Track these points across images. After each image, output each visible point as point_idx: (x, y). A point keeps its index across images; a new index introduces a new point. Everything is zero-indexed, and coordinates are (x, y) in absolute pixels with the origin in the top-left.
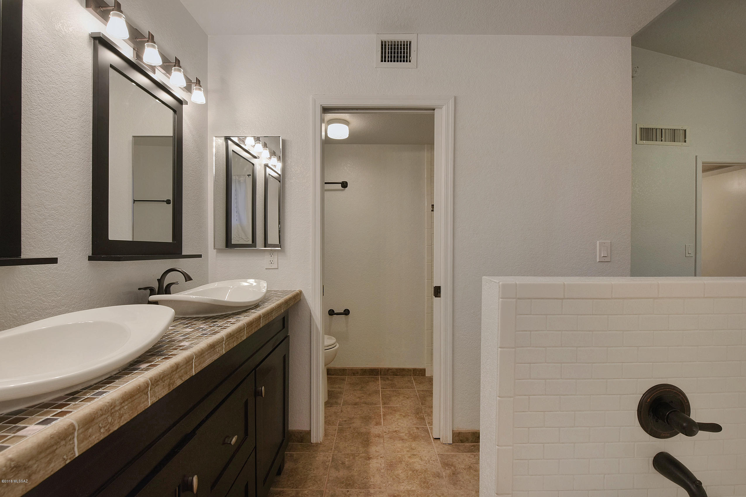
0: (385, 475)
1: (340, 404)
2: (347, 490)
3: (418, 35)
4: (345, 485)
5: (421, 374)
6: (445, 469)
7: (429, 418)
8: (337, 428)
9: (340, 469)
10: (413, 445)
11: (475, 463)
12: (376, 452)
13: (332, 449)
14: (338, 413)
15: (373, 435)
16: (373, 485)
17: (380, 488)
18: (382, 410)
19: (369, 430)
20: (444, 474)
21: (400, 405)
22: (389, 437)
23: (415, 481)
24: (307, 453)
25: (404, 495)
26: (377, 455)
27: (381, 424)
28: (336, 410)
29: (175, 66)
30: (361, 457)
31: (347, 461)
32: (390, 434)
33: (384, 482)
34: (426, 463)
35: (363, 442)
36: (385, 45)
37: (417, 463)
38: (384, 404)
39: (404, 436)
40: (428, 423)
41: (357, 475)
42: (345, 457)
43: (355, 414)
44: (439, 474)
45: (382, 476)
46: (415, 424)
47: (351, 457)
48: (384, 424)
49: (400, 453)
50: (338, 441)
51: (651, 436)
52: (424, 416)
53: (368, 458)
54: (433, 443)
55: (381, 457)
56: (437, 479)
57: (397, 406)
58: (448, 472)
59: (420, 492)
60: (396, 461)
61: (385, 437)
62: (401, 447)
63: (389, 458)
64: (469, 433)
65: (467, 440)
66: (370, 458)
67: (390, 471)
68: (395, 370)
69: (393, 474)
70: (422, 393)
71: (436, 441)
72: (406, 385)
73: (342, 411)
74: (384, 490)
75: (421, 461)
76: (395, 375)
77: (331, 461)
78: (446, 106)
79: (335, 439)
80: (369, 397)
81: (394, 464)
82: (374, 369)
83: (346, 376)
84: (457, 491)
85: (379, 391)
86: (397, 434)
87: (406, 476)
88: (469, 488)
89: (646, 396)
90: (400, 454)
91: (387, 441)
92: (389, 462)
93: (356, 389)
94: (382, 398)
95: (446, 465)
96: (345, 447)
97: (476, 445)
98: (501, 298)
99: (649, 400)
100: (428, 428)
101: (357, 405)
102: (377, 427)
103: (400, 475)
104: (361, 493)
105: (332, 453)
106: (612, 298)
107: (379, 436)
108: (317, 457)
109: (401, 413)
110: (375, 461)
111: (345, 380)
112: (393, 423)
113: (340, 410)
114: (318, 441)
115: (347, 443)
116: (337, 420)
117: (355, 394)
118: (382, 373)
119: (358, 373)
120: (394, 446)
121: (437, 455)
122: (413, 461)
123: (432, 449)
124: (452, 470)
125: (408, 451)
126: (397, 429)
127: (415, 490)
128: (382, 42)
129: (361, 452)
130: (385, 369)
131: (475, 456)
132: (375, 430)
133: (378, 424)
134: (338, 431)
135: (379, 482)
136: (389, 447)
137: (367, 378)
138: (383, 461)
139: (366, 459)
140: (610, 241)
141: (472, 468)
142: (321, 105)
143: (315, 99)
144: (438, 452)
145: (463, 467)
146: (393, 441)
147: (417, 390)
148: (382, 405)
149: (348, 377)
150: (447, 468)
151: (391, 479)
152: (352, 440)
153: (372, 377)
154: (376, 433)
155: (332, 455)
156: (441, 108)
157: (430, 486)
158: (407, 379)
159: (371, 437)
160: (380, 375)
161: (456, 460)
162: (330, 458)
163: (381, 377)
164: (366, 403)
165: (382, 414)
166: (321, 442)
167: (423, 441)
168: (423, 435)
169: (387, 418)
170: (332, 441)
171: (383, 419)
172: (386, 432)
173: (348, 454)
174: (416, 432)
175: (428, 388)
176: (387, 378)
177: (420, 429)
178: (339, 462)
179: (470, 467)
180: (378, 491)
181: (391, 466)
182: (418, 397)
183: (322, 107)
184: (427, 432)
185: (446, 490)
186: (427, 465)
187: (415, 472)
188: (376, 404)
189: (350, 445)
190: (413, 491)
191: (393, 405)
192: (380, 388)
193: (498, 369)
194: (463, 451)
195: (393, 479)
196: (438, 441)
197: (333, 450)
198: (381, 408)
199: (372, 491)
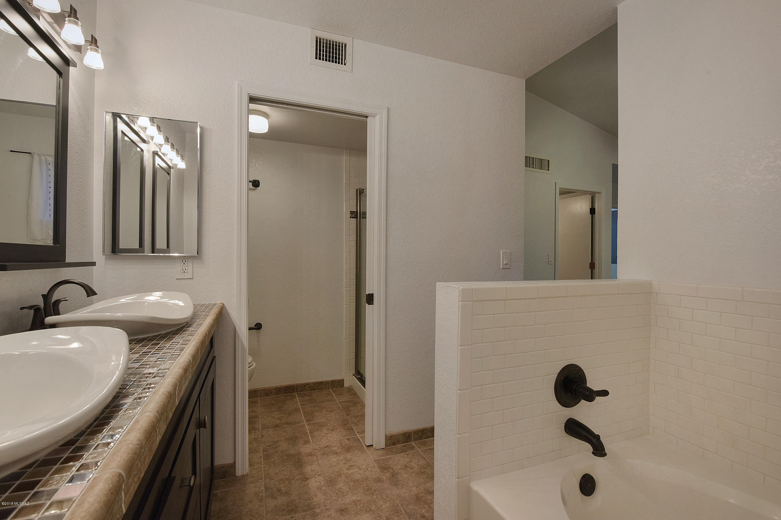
0: (328, 492)
1: (258, 429)
2: (291, 516)
3: (354, 39)
4: (287, 512)
5: (340, 385)
6: (384, 472)
7: (357, 428)
8: (262, 455)
9: (277, 497)
10: (349, 457)
11: (409, 462)
12: (312, 471)
13: (262, 477)
14: (259, 439)
15: (305, 455)
16: (318, 504)
17: (326, 506)
18: (307, 427)
19: (299, 450)
20: (384, 478)
21: (325, 420)
22: (321, 453)
23: (359, 491)
24: (233, 488)
25: (351, 507)
26: (313, 474)
27: (310, 442)
28: (255, 436)
29: (69, 16)
30: (297, 480)
31: (283, 486)
32: (321, 450)
33: (328, 499)
34: (365, 472)
35: (296, 464)
36: (320, 42)
37: (356, 473)
38: (308, 421)
39: (337, 450)
40: (357, 433)
41: (298, 498)
42: (280, 483)
43: (279, 436)
44: (380, 478)
45: (324, 494)
46: (345, 436)
47: (286, 482)
48: (313, 441)
49: (337, 466)
50: (267, 468)
51: (563, 407)
52: (351, 427)
53: (305, 479)
54: (367, 451)
55: (318, 475)
56: (379, 484)
57: (322, 421)
58: (387, 475)
59: (366, 500)
60: (335, 475)
61: (317, 454)
62: (336, 461)
63: (327, 474)
64: (400, 434)
65: (399, 442)
66: (308, 478)
67: (332, 487)
68: (312, 385)
69: (335, 489)
70: (344, 404)
71: (369, 448)
72: (326, 398)
73: (262, 436)
74: (331, 506)
75: (359, 471)
76: (313, 390)
77: (264, 491)
78: (380, 115)
79: (263, 466)
80: (290, 416)
81: (334, 479)
82: (290, 386)
83: (258, 397)
84: (400, 491)
85: (299, 408)
86: (329, 448)
87: (349, 488)
88: (409, 485)
89: (560, 374)
90: (337, 468)
91: (321, 457)
92: (329, 478)
93: (272, 410)
94: (304, 416)
95: (384, 468)
96: (277, 473)
97: (407, 444)
98: (461, 301)
99: (562, 378)
100: (359, 437)
101: (278, 427)
102: (306, 446)
103: (342, 489)
104: (307, 515)
105: (264, 483)
106: (539, 298)
107: (311, 455)
108: (247, 490)
109: (328, 428)
110: (313, 480)
111: (258, 403)
112: (322, 439)
113: (260, 436)
114: (244, 473)
115: (278, 468)
116: (260, 446)
117: (273, 416)
118: (299, 389)
119: (271, 393)
120: (329, 461)
121: (374, 461)
122: (352, 472)
123: (367, 456)
124: (391, 472)
125: (345, 463)
126: (328, 444)
127: (361, 499)
128: (317, 38)
129: (296, 475)
130: (302, 384)
131: (408, 455)
132: (306, 449)
133: (307, 442)
134: (264, 457)
135: (323, 500)
136: (324, 463)
137: (283, 397)
138: (321, 478)
139: (303, 481)
140: (510, 251)
141: (407, 466)
142: (248, 94)
143: (241, 86)
144: (374, 458)
145: (400, 467)
146: (327, 457)
147: (339, 402)
148: (306, 423)
149: (260, 399)
150: (385, 471)
151: (335, 494)
152: (282, 464)
153: (287, 395)
154: (307, 451)
155: (264, 485)
156: (374, 116)
157: (374, 492)
158: (326, 393)
159: (303, 457)
160: (297, 392)
161: (392, 462)
162: (263, 488)
163: (297, 394)
164: (287, 424)
165: (308, 431)
166: (247, 473)
167: (357, 450)
168: (355, 445)
169: (315, 435)
170: (260, 469)
171: (311, 437)
172: (317, 449)
173: (282, 480)
174: (348, 444)
175: (349, 399)
176: (305, 394)
177: (351, 440)
178: (274, 489)
179: (406, 466)
180: (324, 509)
181: (331, 482)
182: (341, 408)
183: (250, 96)
184: (359, 442)
185: (389, 492)
186: (367, 473)
187: (356, 482)
188: (299, 423)
189: (282, 470)
190: (359, 500)
191: (318, 421)
192: (300, 406)
193: (458, 365)
194: (396, 453)
195: (337, 494)
196: (372, 448)
197: (263, 479)
198: (306, 425)
199: (318, 511)
